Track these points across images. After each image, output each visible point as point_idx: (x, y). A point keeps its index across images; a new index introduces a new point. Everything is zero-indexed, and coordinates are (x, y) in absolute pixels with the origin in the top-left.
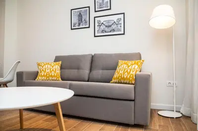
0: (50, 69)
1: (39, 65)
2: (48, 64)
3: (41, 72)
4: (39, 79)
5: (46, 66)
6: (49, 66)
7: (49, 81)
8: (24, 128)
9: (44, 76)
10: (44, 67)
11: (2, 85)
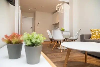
0: (99, 33)
1: (91, 31)
2: (97, 30)
3: (93, 35)
4: (92, 38)
5: (96, 31)
6: (98, 31)
7: (98, 40)
8: (87, 62)
9: (95, 37)
10: (95, 32)
11: (73, 41)
